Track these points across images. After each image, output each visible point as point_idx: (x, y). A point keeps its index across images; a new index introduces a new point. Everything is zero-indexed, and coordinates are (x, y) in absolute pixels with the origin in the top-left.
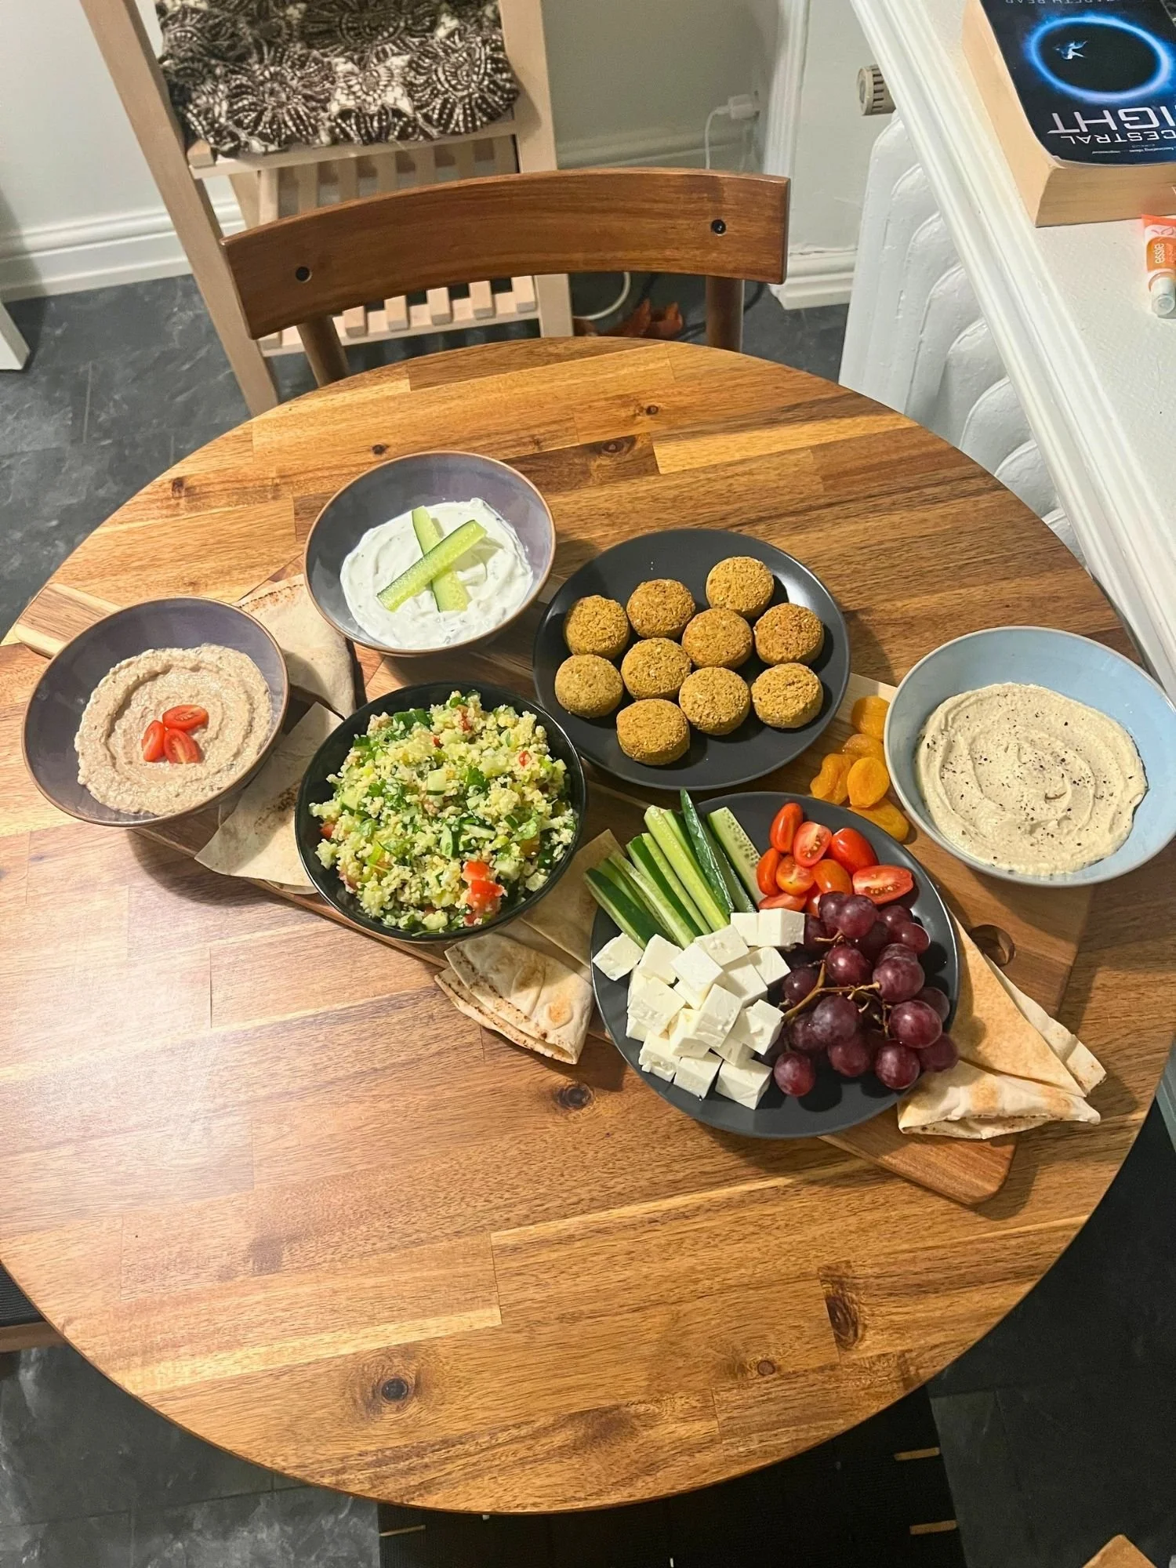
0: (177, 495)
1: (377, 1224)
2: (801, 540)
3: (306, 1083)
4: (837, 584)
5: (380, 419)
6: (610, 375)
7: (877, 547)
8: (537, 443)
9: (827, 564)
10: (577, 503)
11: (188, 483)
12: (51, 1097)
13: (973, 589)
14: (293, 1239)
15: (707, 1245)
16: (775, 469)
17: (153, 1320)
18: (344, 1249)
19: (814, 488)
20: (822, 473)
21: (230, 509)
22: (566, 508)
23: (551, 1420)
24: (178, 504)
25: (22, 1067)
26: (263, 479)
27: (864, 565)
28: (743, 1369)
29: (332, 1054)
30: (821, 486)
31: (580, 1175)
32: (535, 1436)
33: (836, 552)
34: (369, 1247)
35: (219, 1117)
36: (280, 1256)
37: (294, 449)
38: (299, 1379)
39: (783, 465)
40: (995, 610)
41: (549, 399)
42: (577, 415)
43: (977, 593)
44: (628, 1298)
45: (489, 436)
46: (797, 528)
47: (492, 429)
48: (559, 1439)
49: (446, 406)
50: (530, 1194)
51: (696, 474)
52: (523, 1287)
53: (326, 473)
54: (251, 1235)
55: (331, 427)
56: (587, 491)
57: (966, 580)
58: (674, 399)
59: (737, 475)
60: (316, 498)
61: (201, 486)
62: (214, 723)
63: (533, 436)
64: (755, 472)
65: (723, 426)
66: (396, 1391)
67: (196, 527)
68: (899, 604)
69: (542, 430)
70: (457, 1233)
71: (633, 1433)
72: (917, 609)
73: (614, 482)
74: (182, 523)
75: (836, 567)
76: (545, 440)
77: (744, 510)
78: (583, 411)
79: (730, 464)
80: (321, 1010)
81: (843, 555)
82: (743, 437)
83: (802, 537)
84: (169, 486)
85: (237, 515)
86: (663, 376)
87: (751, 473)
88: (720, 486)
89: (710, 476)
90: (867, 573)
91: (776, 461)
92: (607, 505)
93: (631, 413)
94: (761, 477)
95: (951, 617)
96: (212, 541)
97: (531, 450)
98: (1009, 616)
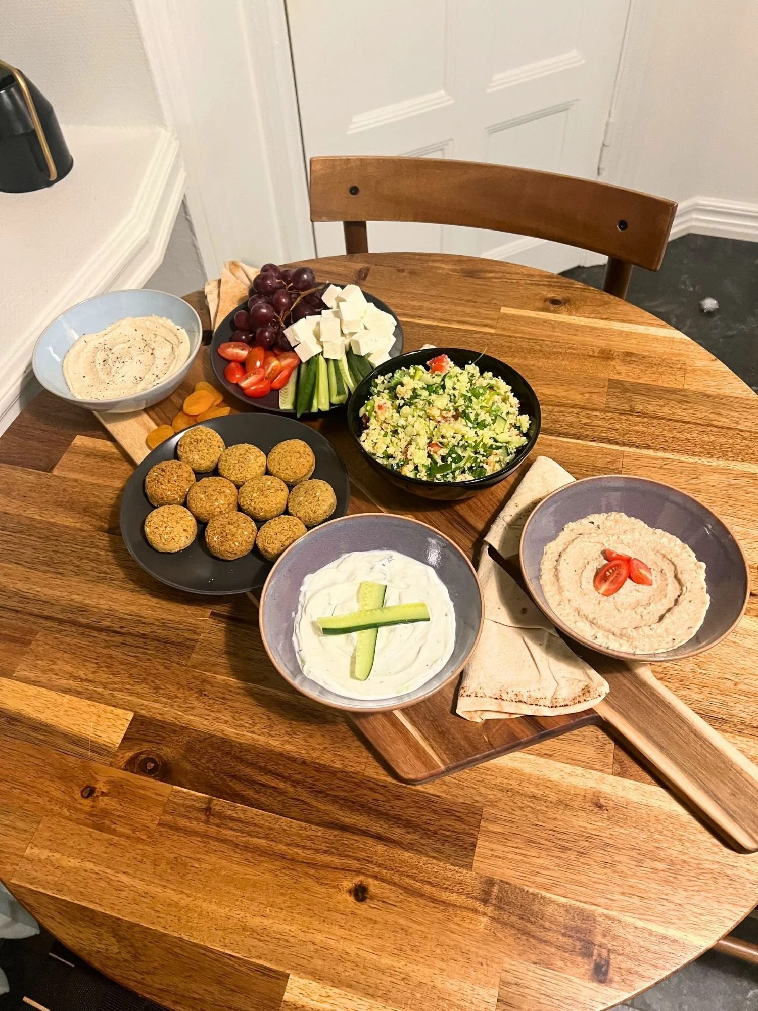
0: (604, 953)
1: (548, 350)
2: (91, 598)
3: (571, 410)
4: (99, 555)
5: (342, 945)
6: (89, 866)
7: (52, 570)
8: (208, 811)
9: (91, 573)
10: (217, 719)
11: (586, 966)
12: (729, 450)
13: (30, 515)
14: (590, 356)
15: (402, 305)
16: (52, 670)
17: (668, 350)
18: (567, 346)
19: (42, 638)
20: (27, 649)
21: (543, 893)
22: (229, 719)
23: (493, 280)
24: (604, 936)
25: (750, 470)
26: (498, 921)
27: (71, 561)
28: (410, 273)
29: (553, 417)
30: (37, 637)
31: (444, 338)
32: (500, 278)
33: (77, 579)
34: (555, 344)
35: (624, 411)
36: (599, 353)
37: (452, 953)
38: (599, 316)
39: (44, 672)
40: (33, 498)
41: (163, 866)
42: (153, 827)
43: (31, 512)
44: (445, 300)
45: (246, 848)
46: (83, 609)
47: (237, 856)
48: (492, 275)
49: (267, 922)
50: (469, 339)
51: (108, 697)
52: (486, 315)
53: (427, 888)
54: (613, 363)
55: (399, 964)
56: (202, 728)
57: (27, 522)
58: (61, 796)
59: (82, 680)
60: (448, 857)
61: (572, 952)
62: (590, 574)
63: (207, 822)
64: (67, 676)
65: (50, 739)
66: (555, 302)
67: (585, 885)
68: (78, 525)
69: (194, 825)
70: (510, 336)
71: (461, 270)
72: (71, 517)
73: (175, 725)
74: (601, 901)
75: (90, 568)
76: (199, 810)
77: (106, 644)
78: (145, 828)
79: (79, 694)
80: (555, 438)
81: (77, 574)
82: (46, 717)
83: (87, 601)
84: (612, 973)
85: (538, 879)
86: (47, 834)
87: (72, 677)
88: (103, 676)
89: (100, 690)
90: (75, 554)
91: (43, 679)
92: (196, 704)
93: (105, 799)
94: (69, 668)
95: (59, 504)
96: (573, 856)
97: (220, 804)
98: (30, 491)
